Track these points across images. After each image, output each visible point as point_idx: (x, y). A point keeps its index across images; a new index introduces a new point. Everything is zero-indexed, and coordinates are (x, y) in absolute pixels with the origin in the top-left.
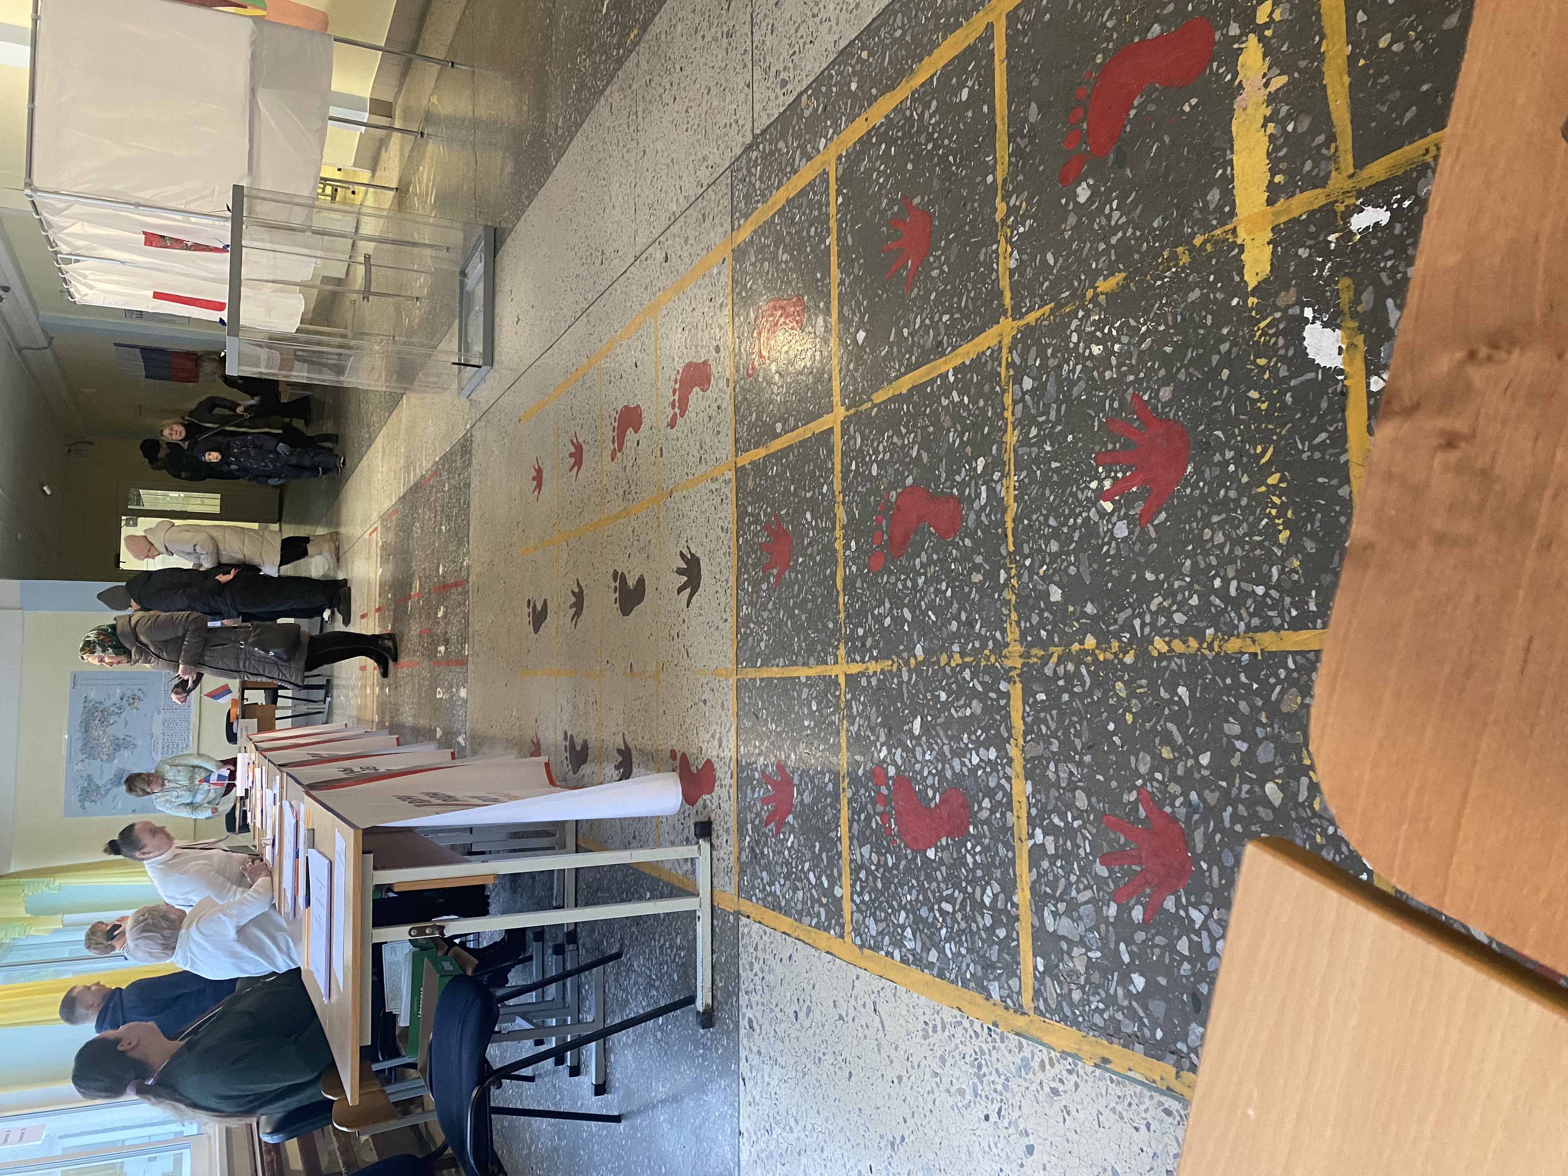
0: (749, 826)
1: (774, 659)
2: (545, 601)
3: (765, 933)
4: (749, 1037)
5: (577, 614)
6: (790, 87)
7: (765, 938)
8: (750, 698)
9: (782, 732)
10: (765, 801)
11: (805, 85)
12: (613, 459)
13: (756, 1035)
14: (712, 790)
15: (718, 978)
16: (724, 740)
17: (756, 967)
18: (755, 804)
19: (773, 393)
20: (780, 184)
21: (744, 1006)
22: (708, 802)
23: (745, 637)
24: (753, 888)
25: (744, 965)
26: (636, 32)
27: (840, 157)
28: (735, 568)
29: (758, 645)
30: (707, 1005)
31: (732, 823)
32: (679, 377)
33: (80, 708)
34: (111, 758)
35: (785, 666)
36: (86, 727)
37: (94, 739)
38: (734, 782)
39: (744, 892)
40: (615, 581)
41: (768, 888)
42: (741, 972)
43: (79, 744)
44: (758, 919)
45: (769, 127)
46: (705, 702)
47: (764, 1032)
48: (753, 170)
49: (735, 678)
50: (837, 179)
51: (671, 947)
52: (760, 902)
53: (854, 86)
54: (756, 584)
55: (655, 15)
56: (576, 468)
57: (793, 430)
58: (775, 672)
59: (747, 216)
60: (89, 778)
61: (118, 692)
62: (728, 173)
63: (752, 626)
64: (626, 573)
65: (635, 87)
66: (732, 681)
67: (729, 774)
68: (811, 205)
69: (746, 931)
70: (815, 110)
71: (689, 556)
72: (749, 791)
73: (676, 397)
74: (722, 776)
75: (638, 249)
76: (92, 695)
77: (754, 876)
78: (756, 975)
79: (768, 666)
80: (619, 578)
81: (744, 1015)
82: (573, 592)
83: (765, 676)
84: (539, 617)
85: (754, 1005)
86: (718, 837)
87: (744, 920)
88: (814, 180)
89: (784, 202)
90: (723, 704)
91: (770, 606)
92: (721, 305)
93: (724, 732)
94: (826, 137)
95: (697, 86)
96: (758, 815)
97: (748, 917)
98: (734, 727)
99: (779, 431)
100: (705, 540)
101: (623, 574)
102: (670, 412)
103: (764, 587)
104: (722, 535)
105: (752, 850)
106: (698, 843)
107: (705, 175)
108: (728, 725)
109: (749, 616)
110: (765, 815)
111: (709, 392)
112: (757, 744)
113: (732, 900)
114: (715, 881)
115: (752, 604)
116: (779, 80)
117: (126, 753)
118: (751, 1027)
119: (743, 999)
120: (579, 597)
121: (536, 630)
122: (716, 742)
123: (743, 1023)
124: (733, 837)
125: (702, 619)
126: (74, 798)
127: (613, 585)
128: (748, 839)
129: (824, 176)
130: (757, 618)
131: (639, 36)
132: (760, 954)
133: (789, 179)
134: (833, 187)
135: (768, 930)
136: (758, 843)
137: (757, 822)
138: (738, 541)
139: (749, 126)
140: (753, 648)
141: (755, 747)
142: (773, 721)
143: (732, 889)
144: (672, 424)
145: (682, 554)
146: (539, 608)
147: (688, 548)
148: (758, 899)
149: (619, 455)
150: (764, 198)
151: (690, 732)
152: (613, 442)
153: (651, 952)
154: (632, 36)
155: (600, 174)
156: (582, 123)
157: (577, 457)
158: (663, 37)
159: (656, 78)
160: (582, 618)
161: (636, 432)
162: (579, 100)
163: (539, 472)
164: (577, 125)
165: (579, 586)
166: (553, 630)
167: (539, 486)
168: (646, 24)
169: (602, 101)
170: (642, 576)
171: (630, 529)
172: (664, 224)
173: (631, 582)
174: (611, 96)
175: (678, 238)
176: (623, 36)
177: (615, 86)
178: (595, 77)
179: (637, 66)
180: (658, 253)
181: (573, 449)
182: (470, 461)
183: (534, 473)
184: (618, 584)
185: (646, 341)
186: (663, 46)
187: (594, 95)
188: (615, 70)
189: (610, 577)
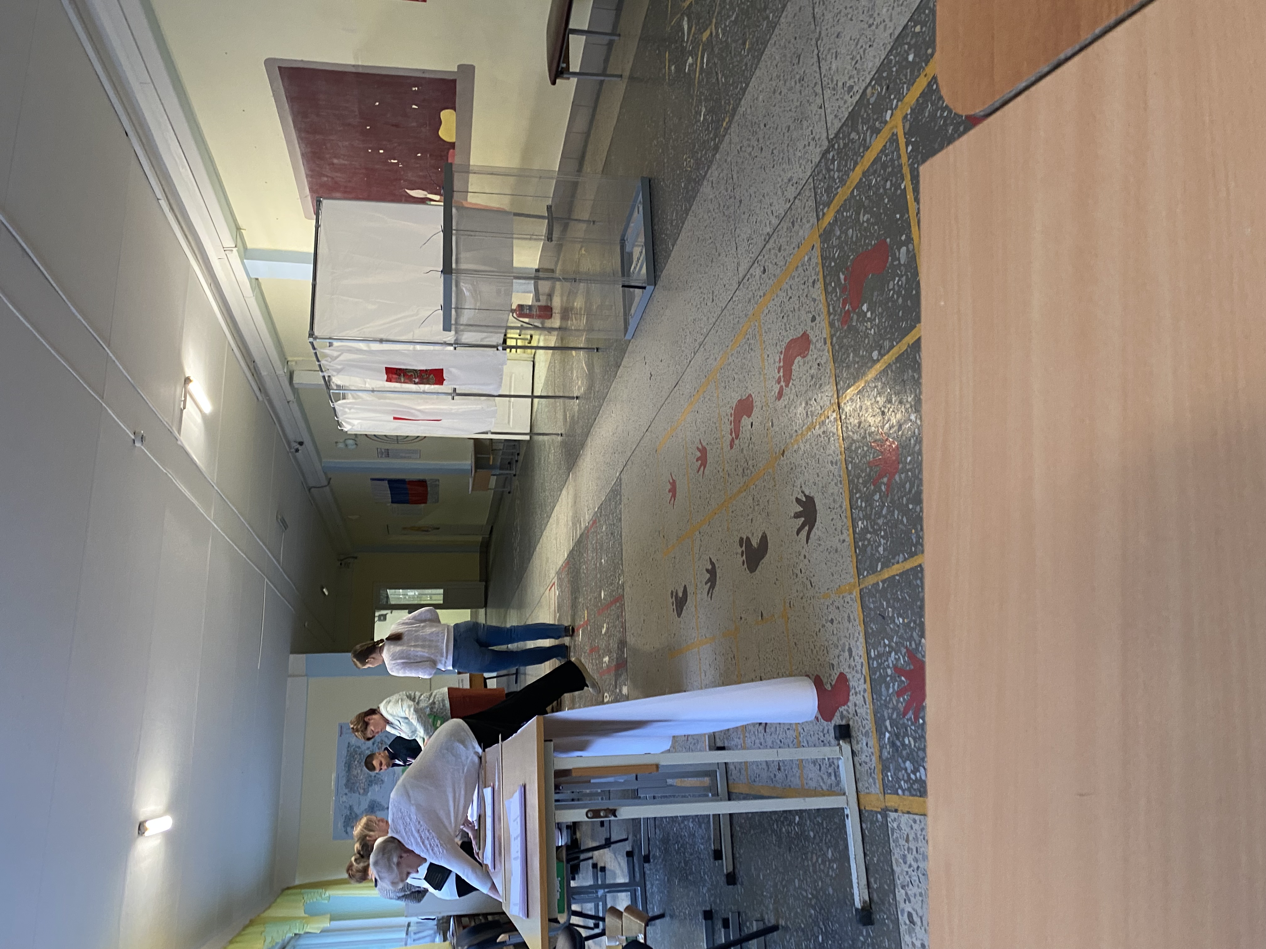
0: (888, 723)
1: (894, 558)
2: (685, 586)
3: (915, 821)
4: (910, 932)
5: (712, 587)
6: (855, 89)
7: (916, 827)
8: (873, 602)
9: (909, 622)
10: (899, 693)
11: (868, 81)
12: (732, 447)
13: (917, 928)
14: (848, 700)
15: (872, 880)
16: (854, 650)
17: (910, 858)
18: (891, 699)
19: (867, 328)
20: (856, 164)
21: (902, 902)
22: (845, 713)
23: (864, 549)
24: (898, 780)
25: (896, 860)
26: (727, 120)
27: (905, 117)
28: (847, 492)
29: (877, 551)
30: (865, 902)
31: (870, 725)
32: (782, 357)
33: (344, 753)
34: (366, 792)
35: (905, 559)
36: (349, 767)
37: (355, 776)
38: (868, 686)
39: (888, 788)
40: (741, 546)
41: (913, 776)
42: (895, 867)
43: (344, 781)
44: (906, 809)
45: (841, 127)
46: (832, 621)
47: (925, 923)
48: (832, 167)
49: (858, 589)
50: (905, 134)
51: (823, 862)
52: (907, 793)
53: (911, 58)
54: (868, 499)
55: (740, 100)
56: (702, 468)
57: (888, 352)
58: (896, 569)
59: (828, 204)
60: (351, 808)
62: (811, 180)
63: (869, 536)
64: (750, 536)
65: (729, 160)
66: (856, 593)
67: (862, 680)
68: (884, 166)
69: (895, 825)
70: (879, 94)
71: (804, 499)
72: (883, 689)
73: (781, 374)
74: (855, 684)
75: (741, 276)
77: (898, 768)
78: (910, 866)
79: (888, 567)
80: (745, 542)
81: (903, 911)
82: (707, 570)
83: (886, 576)
84: (680, 602)
85: (912, 899)
86: (858, 743)
87: (892, 815)
88: (885, 146)
89: (860, 176)
90: (849, 617)
91: (884, 512)
92: (814, 283)
93: (853, 643)
94: (892, 109)
95: (779, 130)
96: (895, 709)
97: (896, 811)
98: (862, 634)
99: (875, 358)
100: (817, 479)
101: (748, 538)
102: (776, 388)
103: (877, 497)
104: (832, 468)
105: (893, 744)
106: (839, 744)
107: (791, 192)
108: (856, 634)
109: (865, 530)
110: (901, 707)
111: (809, 357)
112: (887, 642)
113: (878, 799)
114: (860, 785)
115: (867, 517)
116: (846, 89)
117: (376, 788)
118: (912, 922)
119: (900, 894)
120: (712, 572)
121: (679, 615)
122: (847, 654)
123: (903, 919)
124: (873, 741)
125: (821, 549)
126: (340, 825)
127: (740, 551)
128: (887, 735)
129: (894, 139)
130: (872, 527)
131: (730, 122)
132: (912, 845)
133: (862, 157)
134: (902, 141)
135: (917, 818)
136: (897, 736)
137: (895, 716)
138: (847, 468)
139: (825, 135)
140: (872, 555)
141: (885, 645)
142: (899, 615)
143: (876, 789)
144: (780, 396)
145: (797, 500)
146: (680, 595)
147: (803, 492)
148: (903, 791)
149: (736, 442)
150: (843, 182)
151: (821, 653)
152: (731, 435)
153: (805, 872)
154: (724, 124)
155: (707, 237)
156: (691, 207)
157: (703, 459)
158: (749, 111)
159: (745, 143)
160: (716, 588)
161: (749, 416)
162: (687, 192)
163: (673, 484)
164: (687, 211)
165: (712, 563)
166: (693, 609)
167: (674, 496)
168: (735, 110)
169: (705, 183)
170: (764, 533)
171: (751, 498)
172: (761, 246)
173: (755, 542)
174: (711, 176)
175: (773, 251)
176: (717, 129)
177: (714, 167)
178: (698, 169)
179: (730, 143)
180: (757, 271)
181: (699, 454)
182: (620, 499)
183: (669, 487)
184: (744, 548)
185: (752, 342)
186: (750, 117)
187: (699, 182)
188: (714, 156)
189: (737, 545)
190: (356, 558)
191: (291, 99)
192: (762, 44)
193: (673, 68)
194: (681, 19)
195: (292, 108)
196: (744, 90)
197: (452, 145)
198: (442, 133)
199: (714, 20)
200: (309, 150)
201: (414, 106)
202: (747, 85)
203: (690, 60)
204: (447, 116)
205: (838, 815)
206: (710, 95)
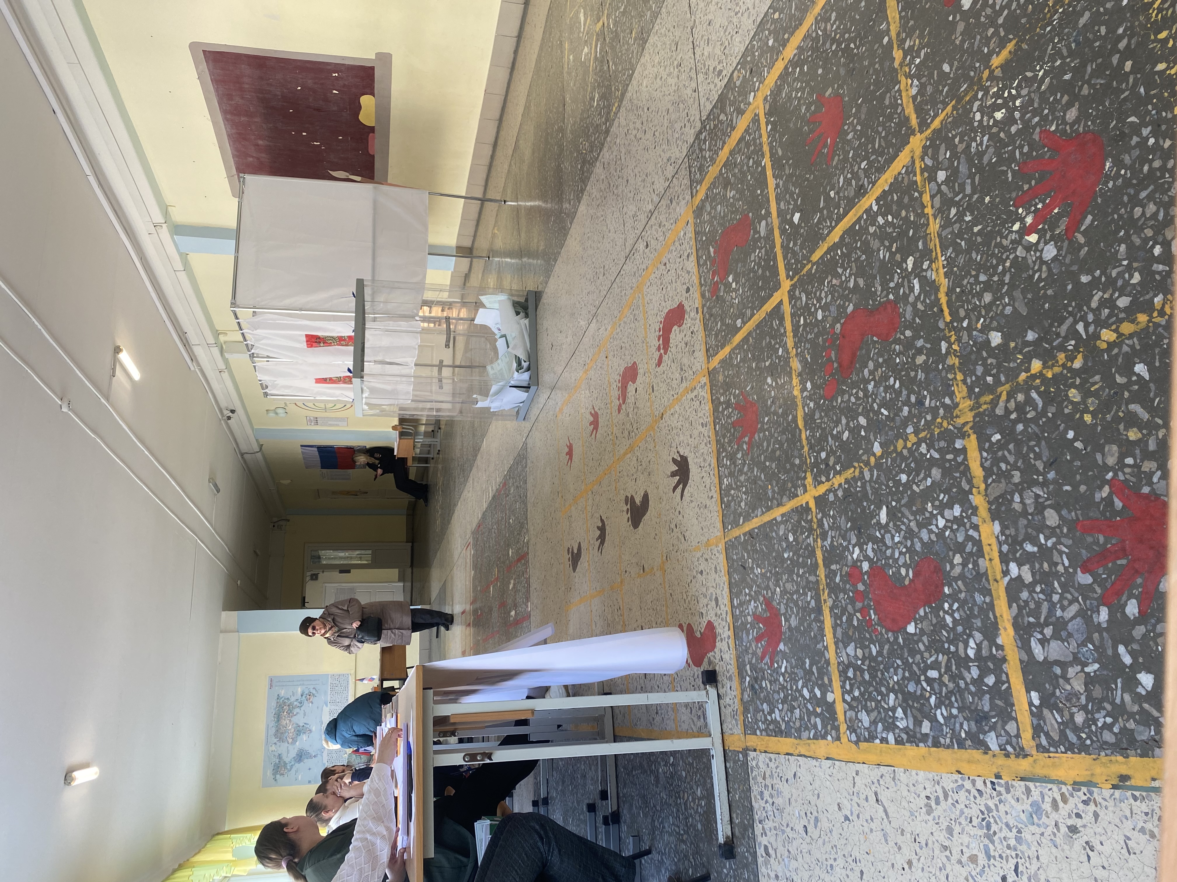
0: (748, 667)
1: (753, 512)
2: (580, 542)
3: (771, 760)
4: (766, 863)
5: (602, 543)
6: (724, 73)
7: (771, 765)
8: (737, 554)
9: (766, 572)
10: (758, 639)
11: (734, 65)
12: (619, 412)
13: (772, 860)
14: (714, 646)
15: (734, 816)
16: (719, 599)
17: (766, 794)
18: (751, 645)
19: (732, 298)
20: (724, 143)
21: (759, 835)
22: (712, 658)
23: (728, 506)
24: (756, 723)
25: (755, 797)
26: (616, 105)
27: (765, 99)
28: (715, 451)
29: (740, 506)
30: (727, 837)
31: (733, 669)
32: (661, 326)
33: (274, 704)
34: (294, 741)
35: (763, 513)
36: (278, 717)
37: (284, 727)
38: (731, 633)
39: (749, 729)
40: (627, 505)
41: (769, 718)
42: (754, 803)
43: (273, 731)
44: (763, 750)
45: (712, 110)
46: (701, 572)
47: (779, 856)
48: (703, 147)
49: (723, 542)
50: (765, 114)
51: (694, 800)
52: (764, 733)
53: (770, 43)
54: (732, 457)
55: (628, 85)
56: (595, 431)
57: (750, 319)
58: (755, 523)
59: (700, 182)
60: (280, 756)
61: (300, 690)
62: (686, 160)
63: (732, 492)
64: (634, 495)
65: (618, 141)
66: (721, 546)
67: (727, 628)
68: (748, 145)
69: (754, 764)
70: (744, 77)
71: (679, 459)
72: (744, 635)
73: (661, 342)
74: (721, 631)
75: (627, 251)
76: (282, 693)
77: (757, 710)
78: (766, 802)
79: (749, 520)
80: (630, 500)
81: (760, 844)
82: (598, 527)
83: (747, 529)
84: (575, 558)
85: (768, 832)
86: (723, 687)
87: (752, 754)
88: (748, 126)
89: (728, 155)
90: (716, 568)
91: (746, 469)
92: (688, 256)
93: (719, 592)
94: (754, 91)
95: (660, 113)
96: (754, 653)
97: (755, 750)
98: (727, 584)
99: (739, 326)
100: (690, 440)
101: (632, 496)
102: (657, 355)
103: (739, 456)
104: (703, 430)
105: (752, 687)
106: (706, 689)
107: (670, 171)
108: (722, 585)
109: (730, 487)
110: (759, 652)
111: (684, 325)
112: (747, 591)
113: (740, 740)
114: (725, 726)
115: (731, 474)
116: (716, 73)
117: (304, 737)
118: (768, 854)
119: (758, 828)
120: (602, 529)
121: (574, 570)
122: (714, 603)
123: (760, 852)
124: (735, 683)
125: (693, 505)
126: (269, 773)
127: (625, 509)
128: (748, 679)
129: (756, 119)
130: (736, 484)
131: (619, 106)
132: (768, 782)
133: (729, 136)
134: (763, 120)
135: (773, 756)
136: (756, 679)
137: (754, 661)
138: (715, 429)
139: (698, 117)
140: (736, 510)
141: (746, 595)
142: (758, 566)
143: (738, 730)
144: (659, 363)
145: (674, 460)
146: (575, 551)
147: (678, 452)
148: (761, 731)
149: (623, 406)
150: (713, 160)
151: (693, 602)
152: (619, 399)
153: (678, 810)
154: (614, 109)
155: (599, 214)
156: (586, 187)
157: (595, 424)
158: (635, 96)
159: (631, 126)
160: (605, 544)
161: (634, 382)
162: (583, 174)
163: (570, 447)
164: (582, 191)
165: (602, 521)
166: (586, 564)
167: (571, 458)
168: (623, 95)
169: (598, 164)
170: (646, 491)
171: (634, 459)
172: (644, 222)
173: (638, 500)
174: (603, 157)
175: (654, 227)
176: (609, 113)
177: (605, 149)
178: (591, 151)
179: (619, 126)
180: (641, 246)
181: (592, 419)
182: (526, 463)
183: (567, 450)
184: (629, 506)
185: (637, 312)
186: (635, 102)
187: (592, 163)
188: (605, 138)
189: (623, 503)
190: (288, 520)
191: (216, 81)
192: (646, 33)
193: (571, 57)
194: (578, 12)
195: (217, 90)
196: (631, 76)
197: (372, 129)
198: (362, 118)
199: (606, 12)
200: (234, 131)
201: (335, 92)
202: (633, 72)
203: (586, 50)
204: (366, 100)
205: (704, 755)
206: (603, 82)
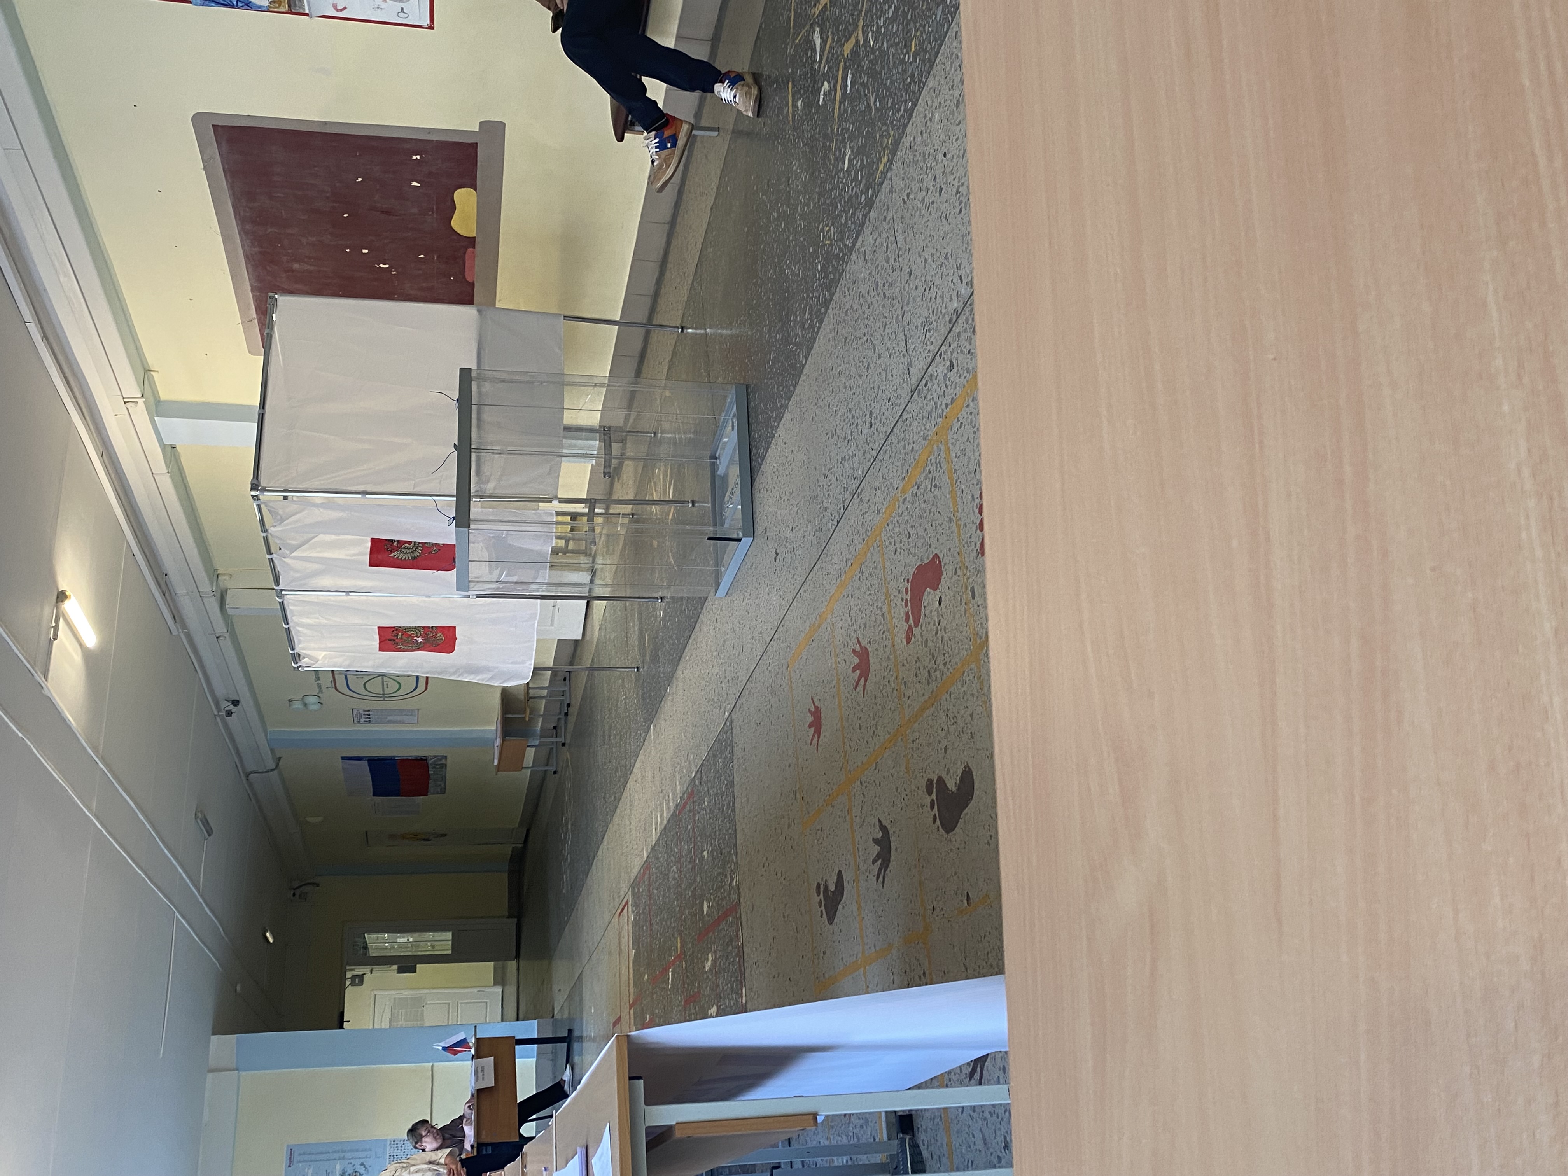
2: (840, 872)
5: (885, 865)
12: (908, 641)
26: (885, 160)
40: (930, 793)
56: (863, 680)
61: (338, 1168)
64: (944, 776)
65: (890, 216)
75: (914, 381)
76: (309, 1173)
80: (936, 786)
82: (876, 841)
84: (833, 899)
101: (940, 779)
102: (977, 538)
120: (884, 843)
121: (831, 920)
127: (927, 801)
131: (890, 161)
144: (983, 550)
146: (832, 888)
149: (917, 631)
152: (907, 620)
154: (881, 167)
155: (859, 334)
156: (832, 295)
157: (863, 667)
158: (919, 139)
159: (915, 186)
160: (891, 867)
161: (935, 589)
162: (826, 276)
163: (817, 714)
164: (826, 304)
165: (883, 828)
166: (855, 908)
167: (818, 732)
168: (897, 143)
169: (854, 257)
170: (967, 766)
171: (942, 714)
172: (944, 331)
173: (952, 784)
174: (863, 245)
175: (963, 336)
176: (871, 175)
177: (867, 232)
178: (842, 240)
179: (891, 192)
180: (940, 369)
181: (856, 660)
182: (732, 753)
183: (810, 718)
184: (934, 796)
185: (936, 474)
186: (920, 149)
187: (843, 258)
188: (865, 215)
189: (923, 791)
190: (318, 885)
191: (231, 172)
192: (935, 40)
193: (799, 103)
194: (811, 32)
195: (232, 187)
196: (910, 113)
197: (471, 241)
198: (455, 224)
199: (861, 23)
200: (256, 249)
201: (414, 184)
202: (915, 104)
203: (826, 85)
204: (464, 198)
206: (858, 129)
